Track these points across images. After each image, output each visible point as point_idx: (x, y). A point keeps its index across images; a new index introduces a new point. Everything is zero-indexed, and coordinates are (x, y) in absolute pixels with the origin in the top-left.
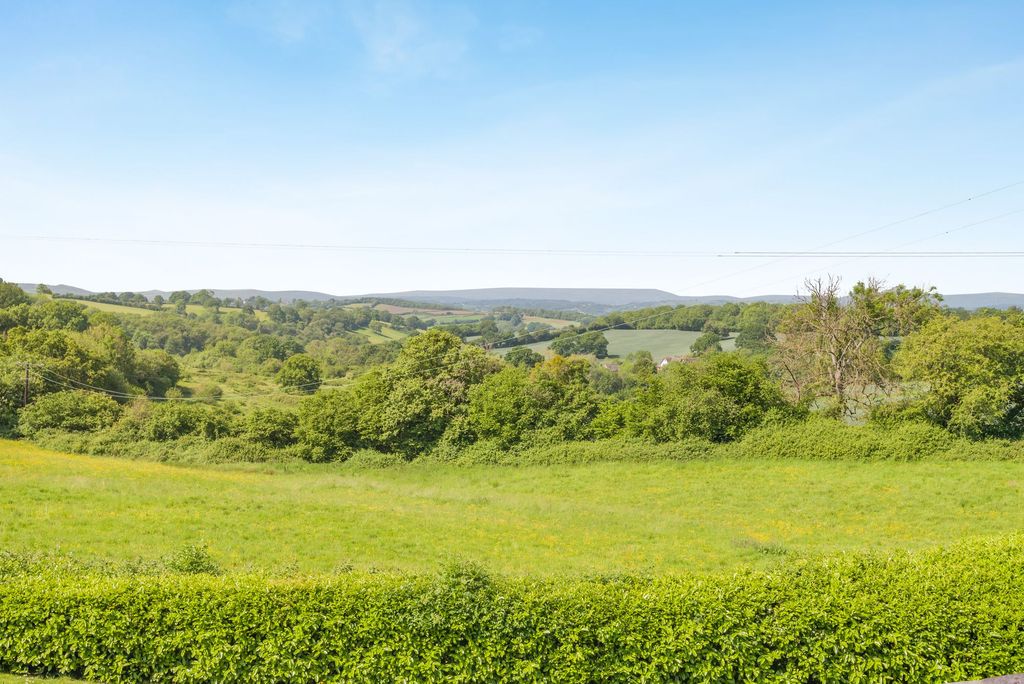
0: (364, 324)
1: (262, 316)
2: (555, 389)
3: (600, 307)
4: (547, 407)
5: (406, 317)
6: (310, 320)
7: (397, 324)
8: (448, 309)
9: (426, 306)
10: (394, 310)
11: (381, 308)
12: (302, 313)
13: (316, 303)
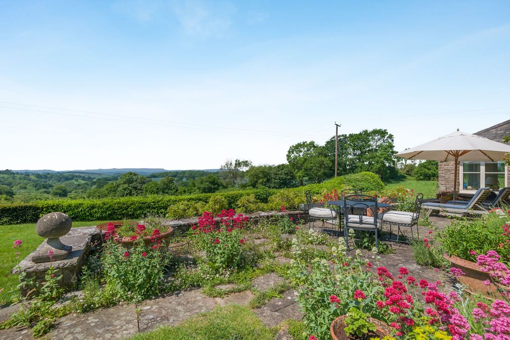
0: (72, 179)
1: (32, 177)
2: (167, 185)
3: (146, 173)
4: (165, 189)
5: (86, 177)
6: (51, 178)
7: (84, 179)
8: (100, 174)
9: (92, 173)
10: (82, 175)
11: (77, 174)
12: (48, 176)
13: (52, 173)
